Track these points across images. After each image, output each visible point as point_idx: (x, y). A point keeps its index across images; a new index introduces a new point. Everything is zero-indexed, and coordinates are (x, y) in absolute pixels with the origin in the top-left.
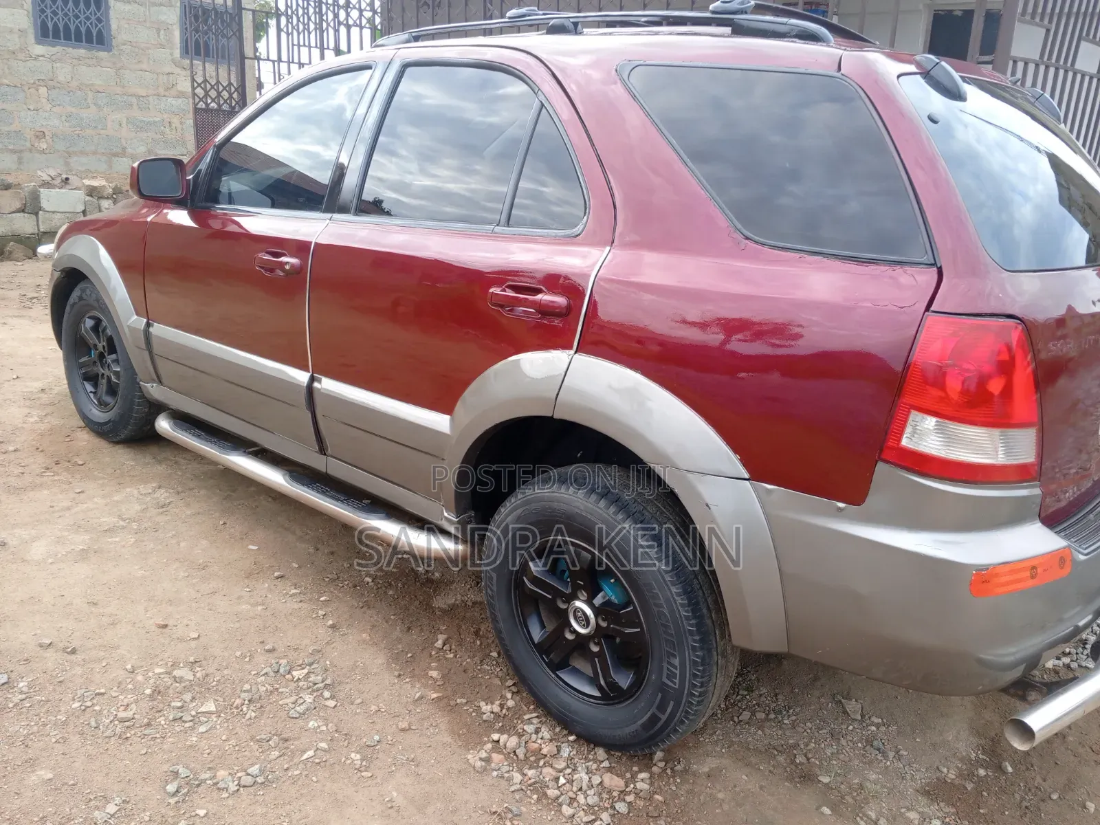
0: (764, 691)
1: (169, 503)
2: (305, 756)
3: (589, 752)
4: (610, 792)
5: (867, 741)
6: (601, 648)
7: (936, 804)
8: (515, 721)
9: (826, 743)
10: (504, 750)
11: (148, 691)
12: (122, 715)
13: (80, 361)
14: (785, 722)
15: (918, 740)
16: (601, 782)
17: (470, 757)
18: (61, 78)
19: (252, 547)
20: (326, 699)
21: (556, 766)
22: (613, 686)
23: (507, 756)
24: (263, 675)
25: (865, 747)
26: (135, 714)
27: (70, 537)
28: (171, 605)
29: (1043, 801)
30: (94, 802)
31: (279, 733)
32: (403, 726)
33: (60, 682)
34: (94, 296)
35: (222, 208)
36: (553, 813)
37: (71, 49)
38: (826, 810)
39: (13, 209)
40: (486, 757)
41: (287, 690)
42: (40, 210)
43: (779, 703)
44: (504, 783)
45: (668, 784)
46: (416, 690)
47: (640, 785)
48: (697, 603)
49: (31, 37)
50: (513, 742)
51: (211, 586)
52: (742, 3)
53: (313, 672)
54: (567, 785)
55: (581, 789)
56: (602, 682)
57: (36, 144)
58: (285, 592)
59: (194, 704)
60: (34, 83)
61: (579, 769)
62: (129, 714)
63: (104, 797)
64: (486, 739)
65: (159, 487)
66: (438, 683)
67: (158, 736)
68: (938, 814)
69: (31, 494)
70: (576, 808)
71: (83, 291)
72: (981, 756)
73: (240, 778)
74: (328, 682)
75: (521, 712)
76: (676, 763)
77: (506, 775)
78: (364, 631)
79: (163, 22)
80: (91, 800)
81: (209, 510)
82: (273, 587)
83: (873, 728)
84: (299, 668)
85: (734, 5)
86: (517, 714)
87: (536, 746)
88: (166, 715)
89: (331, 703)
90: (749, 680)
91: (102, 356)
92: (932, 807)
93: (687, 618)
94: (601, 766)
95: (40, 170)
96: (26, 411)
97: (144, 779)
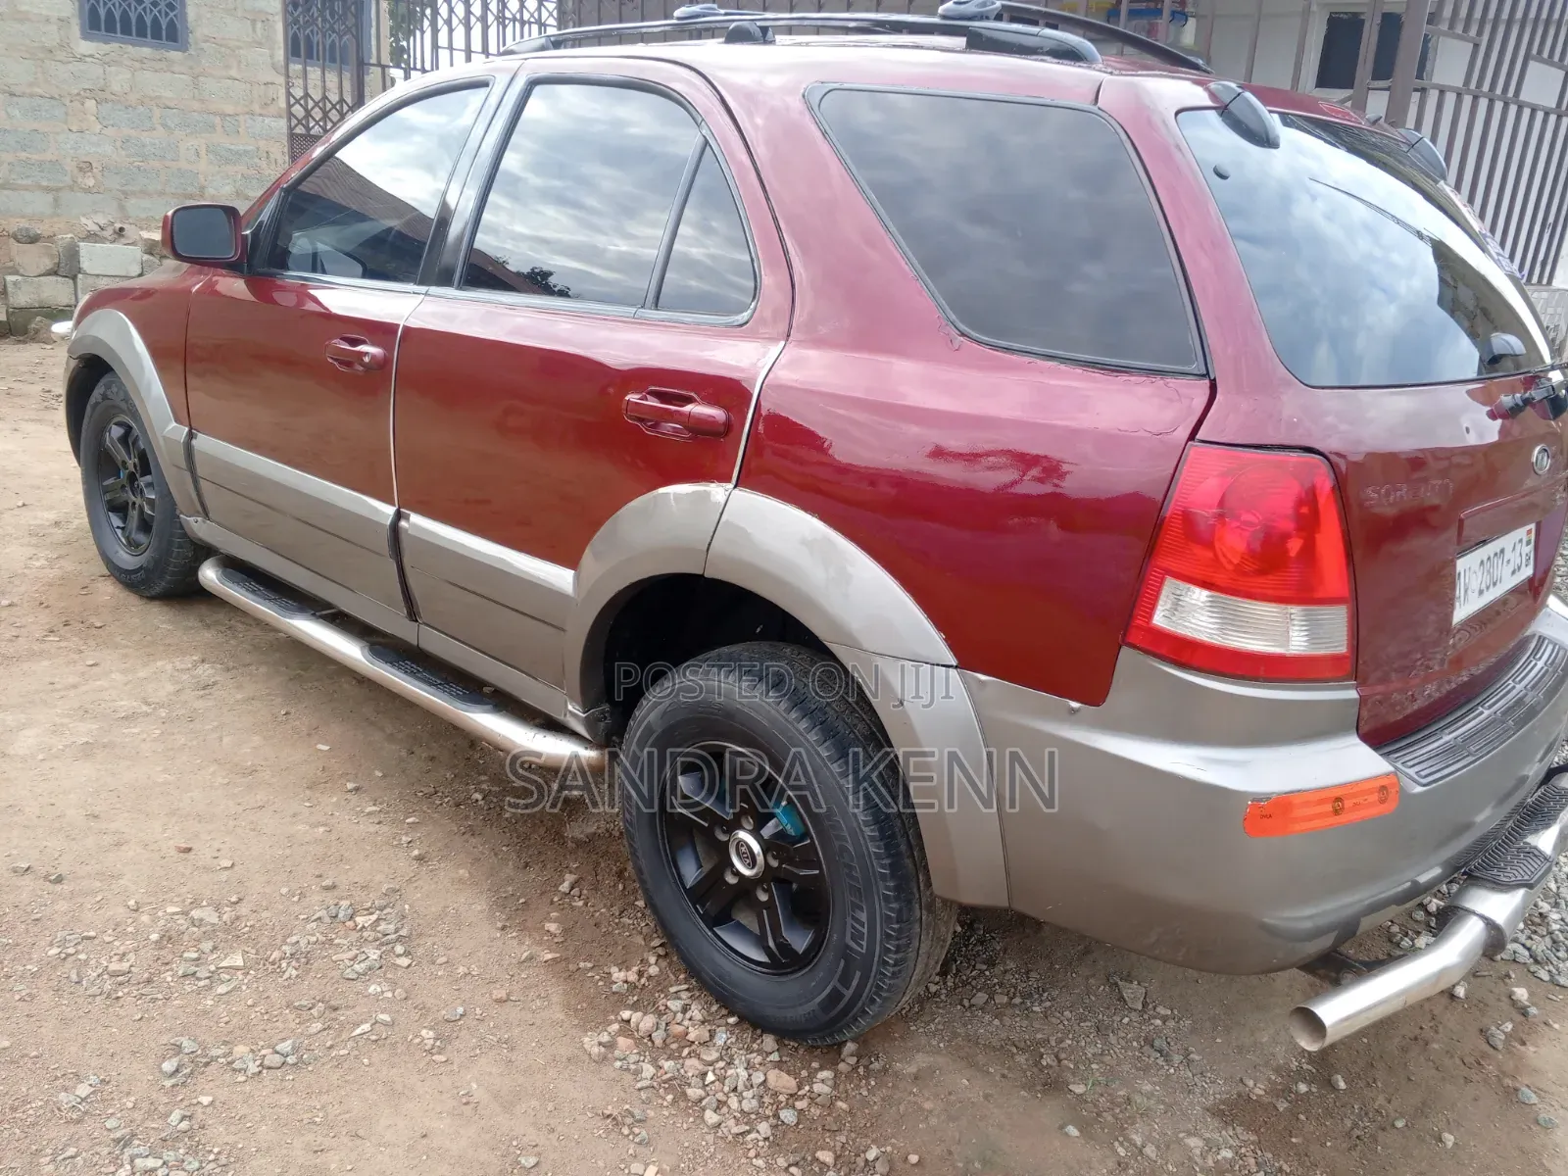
0: (1011, 965)
1: (215, 683)
2: (358, 1031)
3: (754, 1040)
4: (776, 1094)
5: (1146, 1039)
6: (771, 897)
7: (1231, 1128)
8: (657, 995)
9: (1088, 1040)
10: (636, 1033)
11: (154, 937)
12: (113, 967)
13: (105, 483)
14: (1034, 1009)
15: (1218, 1040)
16: (765, 1081)
17: (586, 1040)
18: (116, 87)
19: (320, 747)
20: (399, 956)
21: (705, 1057)
22: (785, 948)
23: (638, 1042)
24: (315, 920)
25: (1142, 1047)
26: (131, 966)
27: (71, 725)
28: (200, 822)
29: (1384, 1129)
30: (61, 1081)
31: (327, 998)
32: (499, 996)
33: (37, 920)
34: (122, 394)
35: (293, 276)
36: (691, 1119)
37: (131, 47)
38: (1073, 1131)
39: (42, 269)
40: (609, 1042)
41: (345, 942)
42: (80, 272)
43: (1030, 983)
44: (628, 1077)
45: (858, 1087)
46: (525, 947)
47: (818, 1088)
48: (893, 836)
49: (75, 29)
50: (647, 1022)
51: (258, 797)
52: (984, 5)
53: (385, 919)
54: (717, 1083)
55: (735, 1089)
56: (771, 943)
57: (80, 180)
58: (359, 809)
59: (215, 956)
60: (78, 94)
61: (736, 1062)
62: (125, 966)
63: (76, 1075)
64: (613, 1017)
65: (203, 661)
66: (556, 940)
67: (160, 996)
68: (1231, 1142)
69: (25, 666)
70: (724, 1115)
71: (108, 387)
72: (1305, 1066)
73: (264, 1056)
74: (404, 932)
75: (666, 983)
76: (873, 1059)
77: (633, 1067)
78: (459, 866)
79: (260, 11)
80: (57, 1078)
81: (269, 695)
82: (343, 803)
83: (1158, 1022)
84: (365, 913)
85: (970, 8)
86: (660, 985)
87: (680, 1029)
88: (175, 969)
89: (404, 961)
90: (992, 951)
91: (132, 478)
92: (1224, 1132)
93: (878, 856)
94: (768, 1059)
95: (84, 215)
96: (31, 551)
97: (134, 1053)
